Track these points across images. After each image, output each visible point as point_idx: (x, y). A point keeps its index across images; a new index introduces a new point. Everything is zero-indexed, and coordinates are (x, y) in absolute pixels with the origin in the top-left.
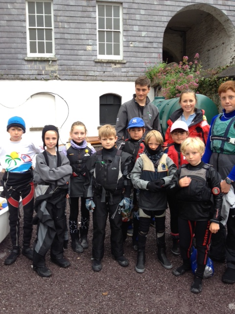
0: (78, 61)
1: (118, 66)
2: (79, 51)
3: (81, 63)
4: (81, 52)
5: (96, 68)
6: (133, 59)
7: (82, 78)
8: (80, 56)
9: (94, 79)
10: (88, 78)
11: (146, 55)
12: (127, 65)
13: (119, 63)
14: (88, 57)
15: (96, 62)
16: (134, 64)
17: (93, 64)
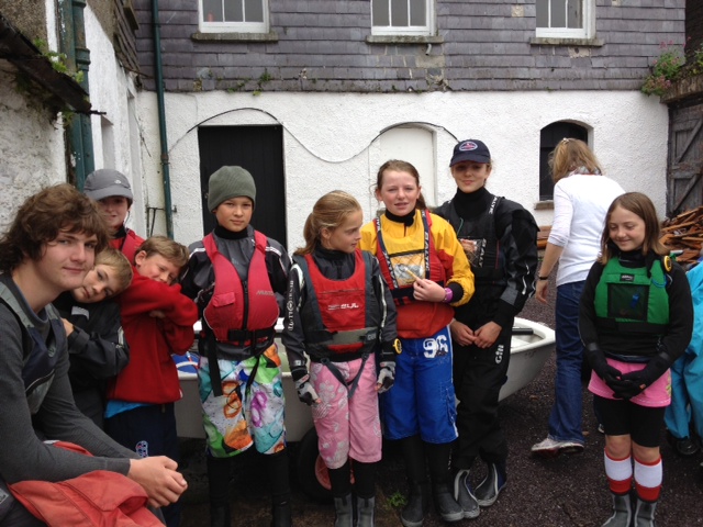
0: (490, 45)
1: (584, 53)
2: (494, 19)
3: (499, 48)
4: (497, 22)
5: (533, 59)
6: (618, 37)
7: (501, 84)
8: (496, 32)
9: (530, 86)
10: (515, 84)
11: (647, 26)
12: (605, 51)
13: (588, 46)
14: (514, 33)
15: (534, 46)
16: (622, 47)
17: (526, 49)
